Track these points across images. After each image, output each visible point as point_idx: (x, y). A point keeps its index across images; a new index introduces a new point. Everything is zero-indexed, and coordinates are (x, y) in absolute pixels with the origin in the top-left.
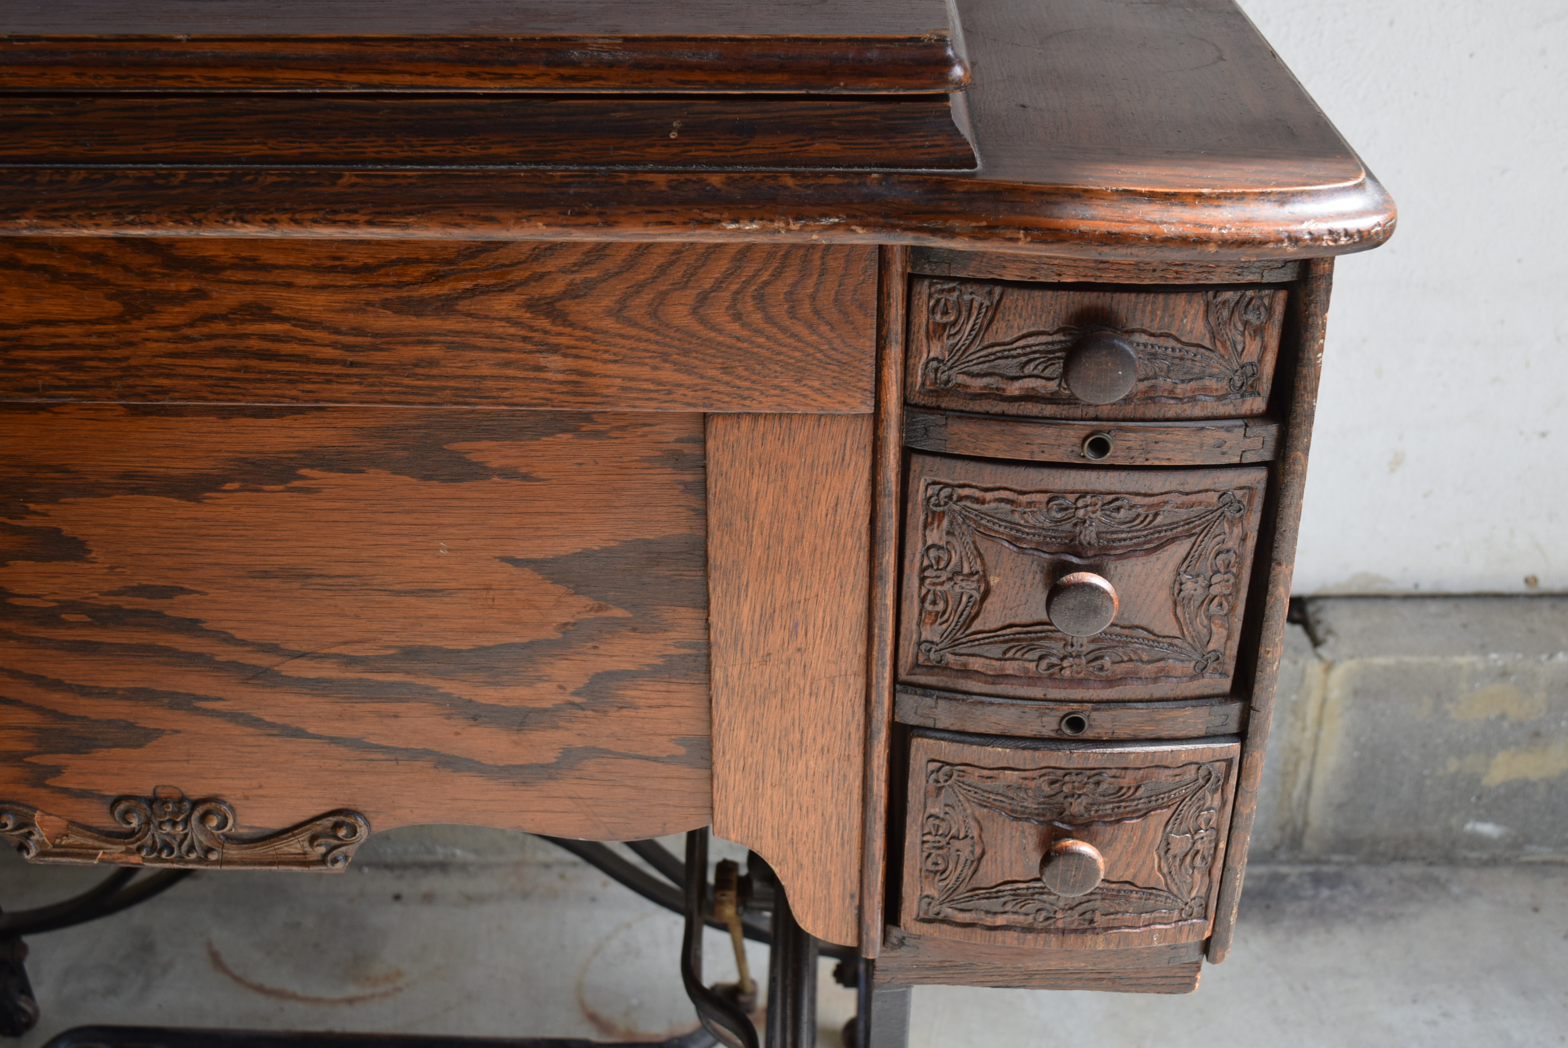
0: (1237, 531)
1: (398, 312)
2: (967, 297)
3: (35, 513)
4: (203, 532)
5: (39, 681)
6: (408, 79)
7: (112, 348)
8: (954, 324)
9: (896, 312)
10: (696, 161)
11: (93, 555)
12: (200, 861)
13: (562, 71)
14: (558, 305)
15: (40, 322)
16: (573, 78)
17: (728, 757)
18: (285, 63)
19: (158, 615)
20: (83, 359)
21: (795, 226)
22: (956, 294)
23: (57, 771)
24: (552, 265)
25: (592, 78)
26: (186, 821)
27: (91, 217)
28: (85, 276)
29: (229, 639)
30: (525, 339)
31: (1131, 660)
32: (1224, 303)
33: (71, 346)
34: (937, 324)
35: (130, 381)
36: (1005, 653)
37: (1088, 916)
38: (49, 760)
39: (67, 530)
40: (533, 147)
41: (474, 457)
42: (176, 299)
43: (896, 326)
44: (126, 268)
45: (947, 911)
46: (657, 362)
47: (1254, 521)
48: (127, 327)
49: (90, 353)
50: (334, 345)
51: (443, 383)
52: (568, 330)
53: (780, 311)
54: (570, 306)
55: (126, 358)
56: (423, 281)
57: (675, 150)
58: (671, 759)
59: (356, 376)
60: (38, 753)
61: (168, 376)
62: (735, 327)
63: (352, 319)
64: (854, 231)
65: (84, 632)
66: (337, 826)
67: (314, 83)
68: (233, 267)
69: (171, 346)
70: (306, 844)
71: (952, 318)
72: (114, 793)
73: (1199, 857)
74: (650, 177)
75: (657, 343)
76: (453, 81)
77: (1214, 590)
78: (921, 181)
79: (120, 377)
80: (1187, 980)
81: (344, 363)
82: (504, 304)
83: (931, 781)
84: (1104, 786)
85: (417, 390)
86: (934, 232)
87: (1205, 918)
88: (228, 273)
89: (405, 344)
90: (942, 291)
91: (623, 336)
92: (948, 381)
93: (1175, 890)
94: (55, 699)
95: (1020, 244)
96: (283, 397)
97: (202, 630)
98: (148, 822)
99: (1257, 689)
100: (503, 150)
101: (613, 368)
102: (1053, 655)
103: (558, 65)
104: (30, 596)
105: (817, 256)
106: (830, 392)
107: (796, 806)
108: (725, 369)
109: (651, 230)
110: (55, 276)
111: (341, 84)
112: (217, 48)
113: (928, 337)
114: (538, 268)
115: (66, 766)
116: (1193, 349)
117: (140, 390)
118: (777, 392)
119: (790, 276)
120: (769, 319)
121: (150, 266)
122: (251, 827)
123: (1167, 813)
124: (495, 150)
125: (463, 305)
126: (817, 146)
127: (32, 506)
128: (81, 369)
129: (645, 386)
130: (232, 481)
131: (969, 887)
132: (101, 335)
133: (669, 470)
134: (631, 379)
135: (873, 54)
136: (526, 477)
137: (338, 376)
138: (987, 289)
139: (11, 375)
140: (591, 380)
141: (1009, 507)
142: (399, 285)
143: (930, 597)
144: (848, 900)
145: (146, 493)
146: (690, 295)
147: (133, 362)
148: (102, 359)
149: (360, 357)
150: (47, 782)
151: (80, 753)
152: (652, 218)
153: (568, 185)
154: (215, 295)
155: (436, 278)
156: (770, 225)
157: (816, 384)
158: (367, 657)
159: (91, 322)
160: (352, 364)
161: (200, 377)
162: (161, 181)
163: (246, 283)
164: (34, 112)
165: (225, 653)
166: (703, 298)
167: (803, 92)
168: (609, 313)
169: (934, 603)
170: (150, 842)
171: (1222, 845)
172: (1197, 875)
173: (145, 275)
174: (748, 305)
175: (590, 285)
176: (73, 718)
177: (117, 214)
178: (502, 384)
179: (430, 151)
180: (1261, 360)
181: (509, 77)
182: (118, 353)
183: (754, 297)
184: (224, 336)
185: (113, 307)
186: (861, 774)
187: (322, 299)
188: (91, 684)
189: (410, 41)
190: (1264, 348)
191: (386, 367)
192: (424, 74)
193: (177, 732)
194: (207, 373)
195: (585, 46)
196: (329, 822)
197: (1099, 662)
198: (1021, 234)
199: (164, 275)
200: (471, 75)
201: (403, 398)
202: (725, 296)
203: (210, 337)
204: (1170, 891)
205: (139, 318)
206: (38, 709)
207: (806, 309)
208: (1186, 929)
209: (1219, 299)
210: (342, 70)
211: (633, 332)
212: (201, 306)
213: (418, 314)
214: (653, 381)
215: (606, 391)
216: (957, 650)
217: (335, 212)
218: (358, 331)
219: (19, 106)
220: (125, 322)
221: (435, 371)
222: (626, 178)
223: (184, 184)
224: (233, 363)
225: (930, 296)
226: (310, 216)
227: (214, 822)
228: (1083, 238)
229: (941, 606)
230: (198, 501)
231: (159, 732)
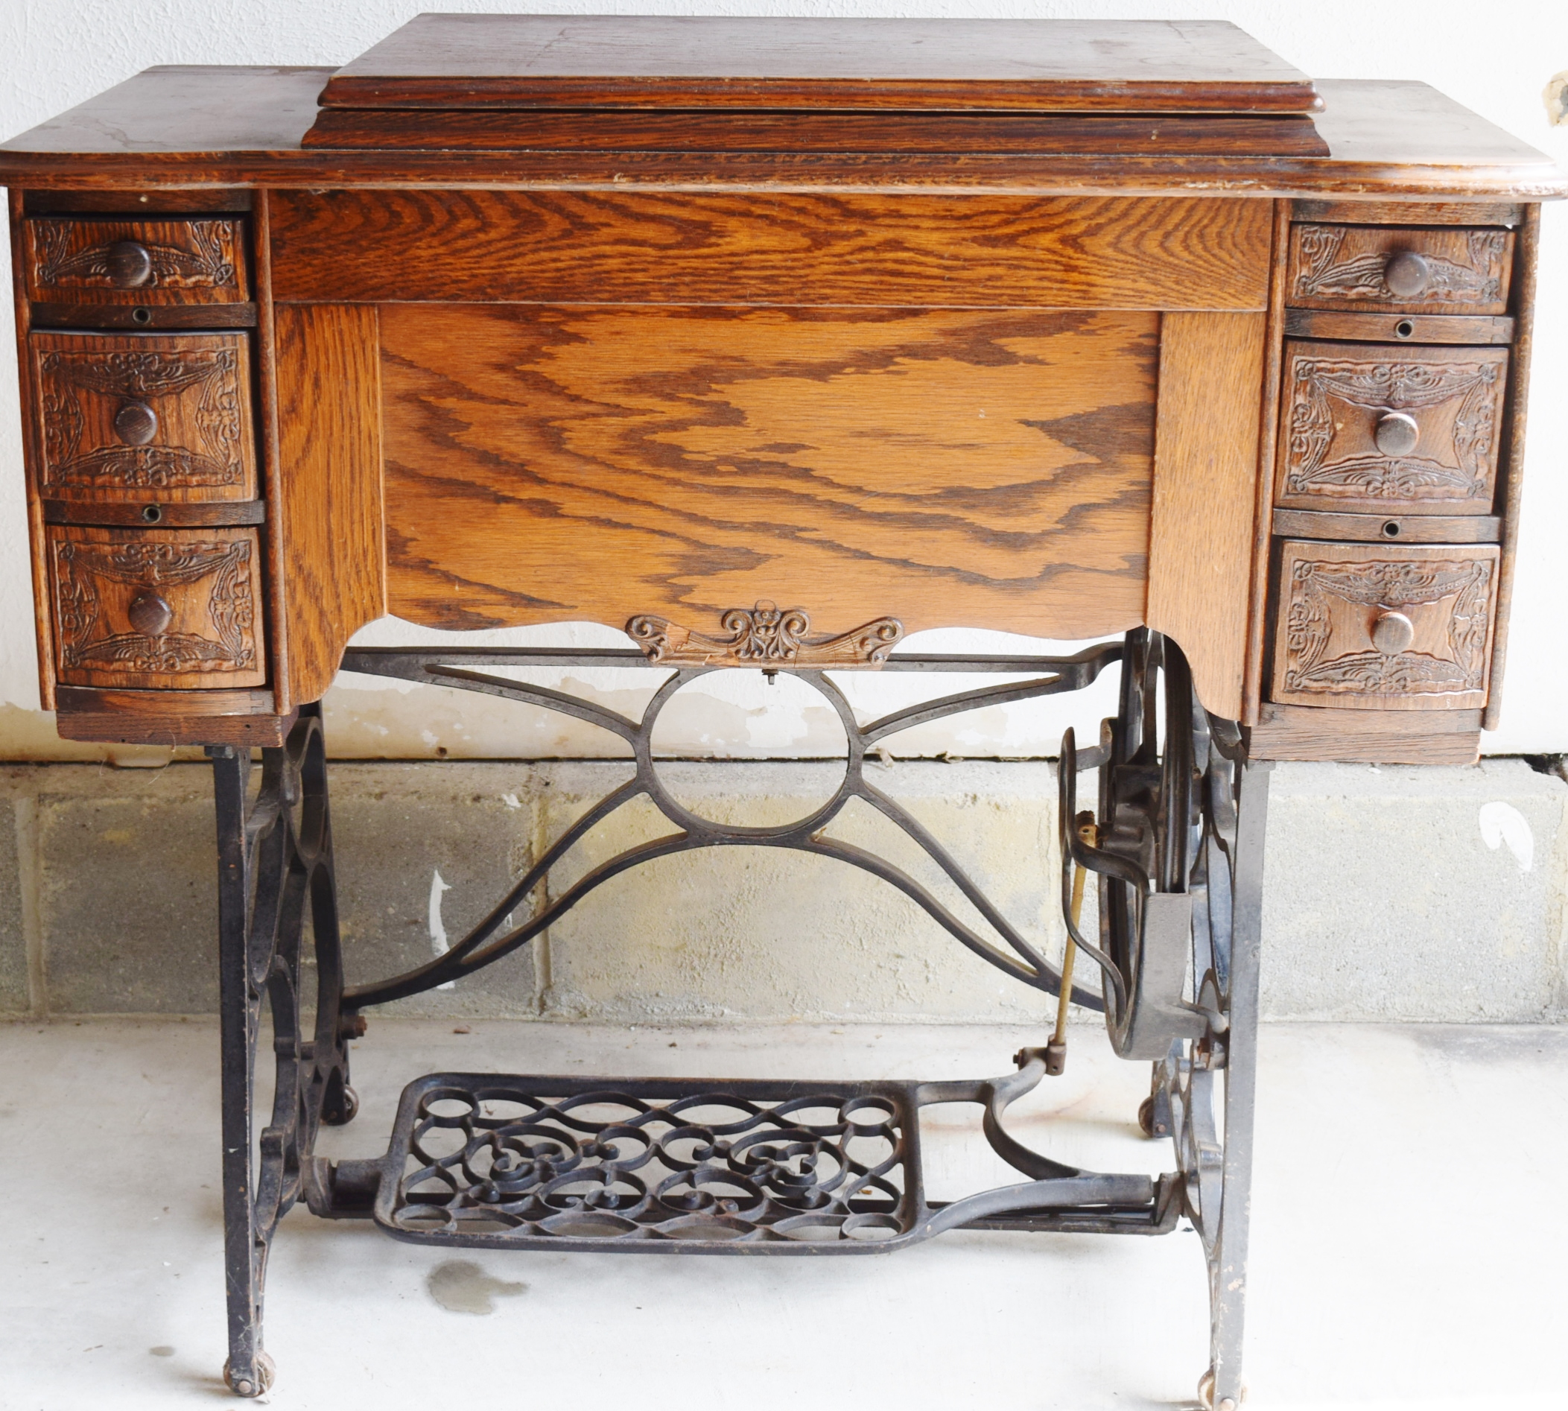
0: (1492, 395)
1: (981, 245)
2: (1325, 236)
3: (716, 391)
4: (825, 403)
5: (693, 518)
6: (1002, 103)
7: (800, 269)
8: (1316, 253)
9: (1283, 245)
10: (1167, 152)
11: (748, 421)
12: (781, 659)
13: (1092, 99)
14: (1079, 240)
15: (757, 252)
16: (1099, 103)
17: (1160, 562)
18: (929, 94)
19: (784, 465)
20: (779, 276)
21: (1228, 185)
22: (1318, 234)
23: (689, 589)
24: (1077, 215)
25: (1109, 103)
26: (776, 627)
27: (812, 180)
28: (791, 222)
29: (829, 483)
30: (1057, 262)
31: (1427, 484)
32: (1478, 239)
33: (774, 267)
34: (1306, 254)
35: (807, 291)
36: (1345, 480)
37: (1402, 682)
38: (685, 581)
39: (734, 403)
40: (1071, 144)
41: (1011, 349)
42: (845, 236)
43: (1282, 254)
44: (818, 216)
45: (1305, 682)
46: (1136, 277)
47: (1501, 385)
48: (811, 255)
49: (784, 272)
50: (939, 267)
51: (1003, 291)
52: (1084, 256)
53: (1212, 243)
54: (1086, 241)
55: (807, 276)
56: (999, 225)
57: (1155, 146)
58: (1119, 572)
59: (950, 287)
60: (680, 575)
61: (831, 287)
62: (1185, 255)
63: (953, 250)
64: (1262, 189)
65: (730, 479)
66: (881, 630)
67: (945, 106)
68: (885, 216)
69: (837, 268)
70: (858, 645)
71: (1316, 250)
72: (727, 607)
73: (1476, 637)
74: (1141, 160)
75: (1137, 264)
76: (1028, 105)
77: (1478, 435)
78: (1301, 163)
79: (800, 288)
80: (1471, 751)
81: (942, 278)
82: (1047, 240)
83: (1296, 577)
84: (1411, 575)
85: (985, 297)
86: (1309, 188)
87: (1482, 689)
88: (881, 220)
89: (983, 265)
90: (1309, 232)
91: (1117, 260)
92: (1312, 290)
93: (1460, 662)
94: (700, 532)
95: (1360, 193)
96: (902, 301)
97: (812, 476)
98: (749, 628)
99: (1509, 508)
100: (1055, 145)
101: (1109, 282)
102: (1377, 480)
103: (1089, 96)
104: (699, 452)
105: (1236, 209)
106: (1241, 296)
107: (1204, 601)
108: (1177, 283)
109: (1145, 188)
110: (772, 221)
111: (962, 106)
112: (889, 86)
113: (1301, 263)
114: (1069, 216)
115: (695, 586)
116: (1460, 268)
117: (812, 297)
118: (1208, 297)
119: (1220, 221)
120: (1205, 249)
121: (833, 215)
122: (821, 633)
123: (1453, 597)
124: (1049, 146)
125: (1021, 240)
126: (1239, 143)
127: (714, 386)
128: (777, 283)
129: (1127, 292)
130: (850, 366)
131: (1321, 661)
132: (794, 260)
133: (1133, 357)
134: (1119, 288)
135: (1271, 91)
136: (1042, 362)
137: (939, 287)
138: (1337, 230)
139: (731, 287)
140: (1094, 289)
141: (1349, 374)
142: (984, 228)
143: (1298, 442)
144: (1235, 680)
145: (792, 376)
146: (1160, 232)
147: (810, 278)
148: (790, 276)
149: (954, 274)
150: (680, 599)
151: (709, 574)
152: (1145, 181)
153: (1093, 164)
154: (870, 234)
155: (1007, 223)
156: (1213, 185)
157: (1232, 291)
158: (920, 496)
159: (789, 252)
160: (950, 279)
161: (851, 288)
162: (851, 162)
163: (890, 226)
164: (770, 123)
165: (823, 493)
166: (1167, 235)
167: (1231, 112)
168: (1110, 245)
169: (1300, 446)
170: (746, 646)
171: (1491, 628)
172: (1475, 652)
173: (829, 221)
174: (1194, 241)
175: (1100, 227)
176: (709, 547)
177: (828, 178)
178: (1040, 292)
179: (1010, 146)
180: (1501, 277)
181: (1061, 102)
182: (802, 272)
183: (1198, 236)
184: (871, 261)
185: (806, 242)
186: (1248, 576)
187: (936, 236)
188: (726, 519)
189: (1002, 82)
190: (1502, 269)
191: (969, 281)
192: (1011, 101)
193: (781, 556)
194: (857, 285)
195: (1104, 86)
196: (875, 627)
197: (1406, 486)
198: (1360, 187)
199: (841, 221)
200: (1039, 101)
201: (977, 301)
202: (1181, 234)
203: (862, 261)
204: (1457, 664)
205: (820, 249)
206: (686, 540)
207: (1228, 243)
208: (1468, 697)
209: (1474, 237)
210: (963, 98)
211: (1122, 257)
212: (860, 241)
213: (994, 247)
214: (1133, 290)
215: (1103, 297)
216: (1314, 479)
217: (959, 177)
218: (956, 258)
219: (762, 120)
220: (811, 251)
221: (999, 284)
222: (1128, 160)
223: (865, 163)
224: (874, 278)
225: (1302, 236)
226: (944, 179)
227: (797, 625)
228: (1395, 190)
229: (1304, 449)
230: (826, 381)
231: (767, 557)
